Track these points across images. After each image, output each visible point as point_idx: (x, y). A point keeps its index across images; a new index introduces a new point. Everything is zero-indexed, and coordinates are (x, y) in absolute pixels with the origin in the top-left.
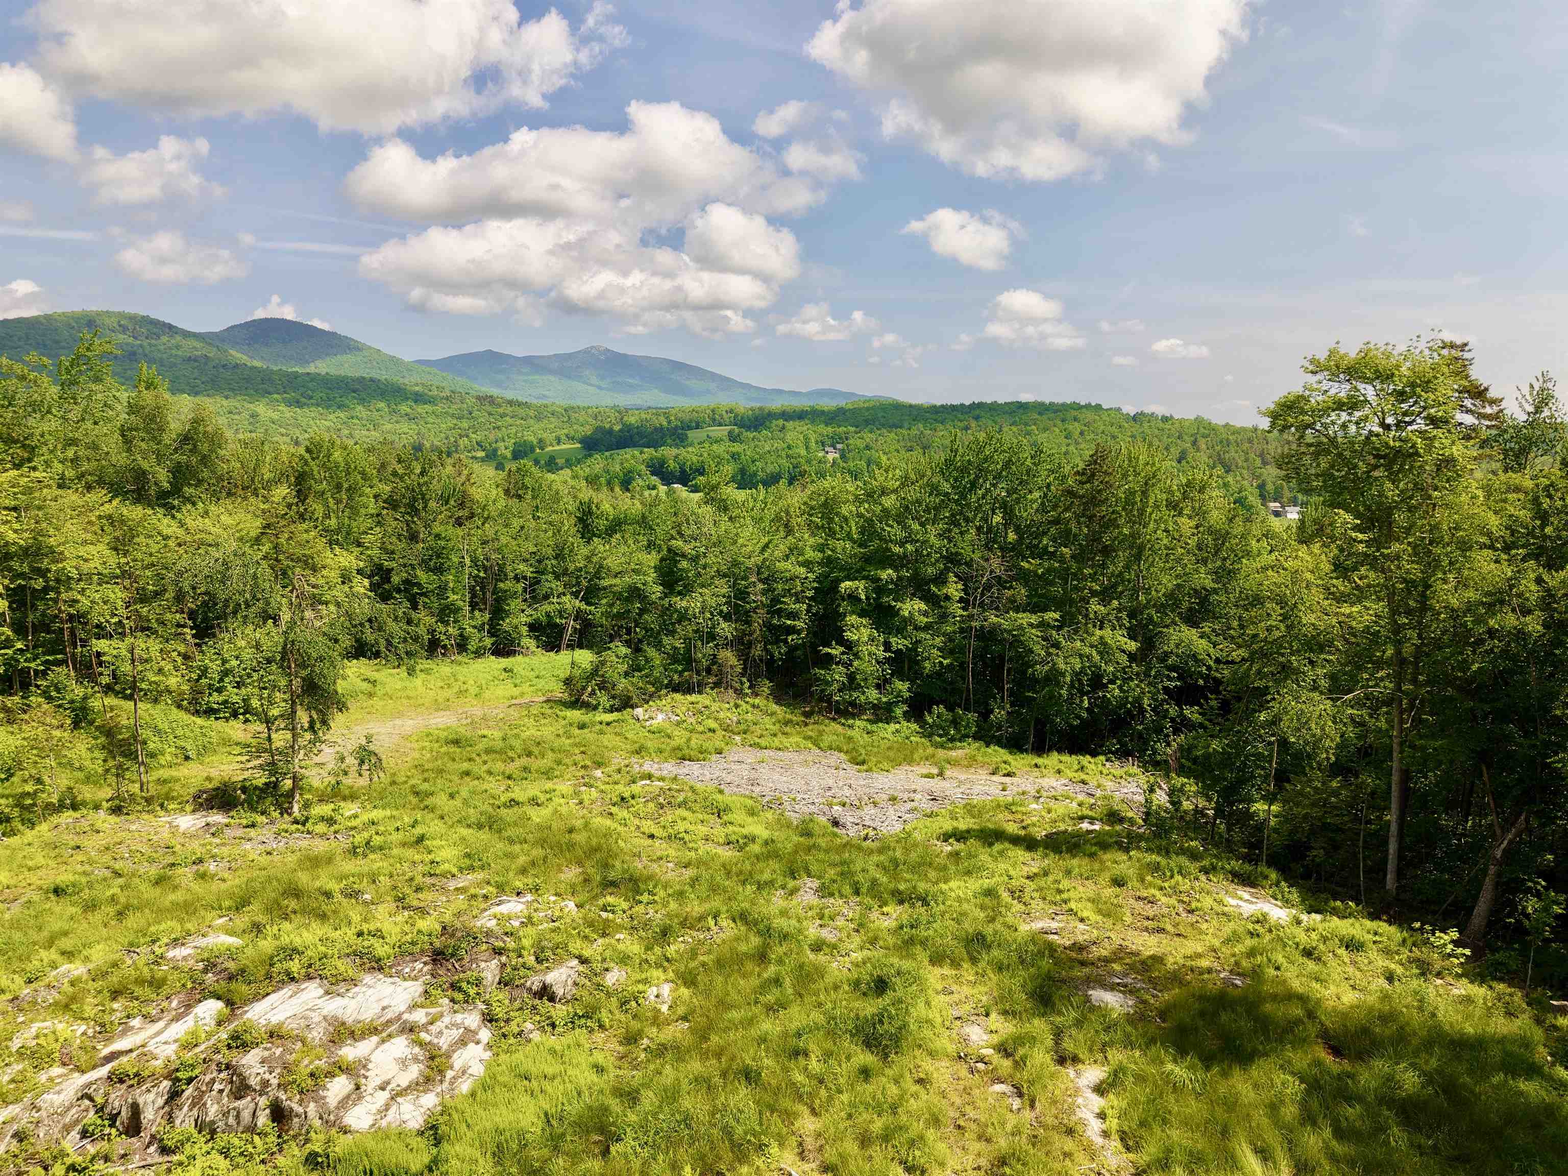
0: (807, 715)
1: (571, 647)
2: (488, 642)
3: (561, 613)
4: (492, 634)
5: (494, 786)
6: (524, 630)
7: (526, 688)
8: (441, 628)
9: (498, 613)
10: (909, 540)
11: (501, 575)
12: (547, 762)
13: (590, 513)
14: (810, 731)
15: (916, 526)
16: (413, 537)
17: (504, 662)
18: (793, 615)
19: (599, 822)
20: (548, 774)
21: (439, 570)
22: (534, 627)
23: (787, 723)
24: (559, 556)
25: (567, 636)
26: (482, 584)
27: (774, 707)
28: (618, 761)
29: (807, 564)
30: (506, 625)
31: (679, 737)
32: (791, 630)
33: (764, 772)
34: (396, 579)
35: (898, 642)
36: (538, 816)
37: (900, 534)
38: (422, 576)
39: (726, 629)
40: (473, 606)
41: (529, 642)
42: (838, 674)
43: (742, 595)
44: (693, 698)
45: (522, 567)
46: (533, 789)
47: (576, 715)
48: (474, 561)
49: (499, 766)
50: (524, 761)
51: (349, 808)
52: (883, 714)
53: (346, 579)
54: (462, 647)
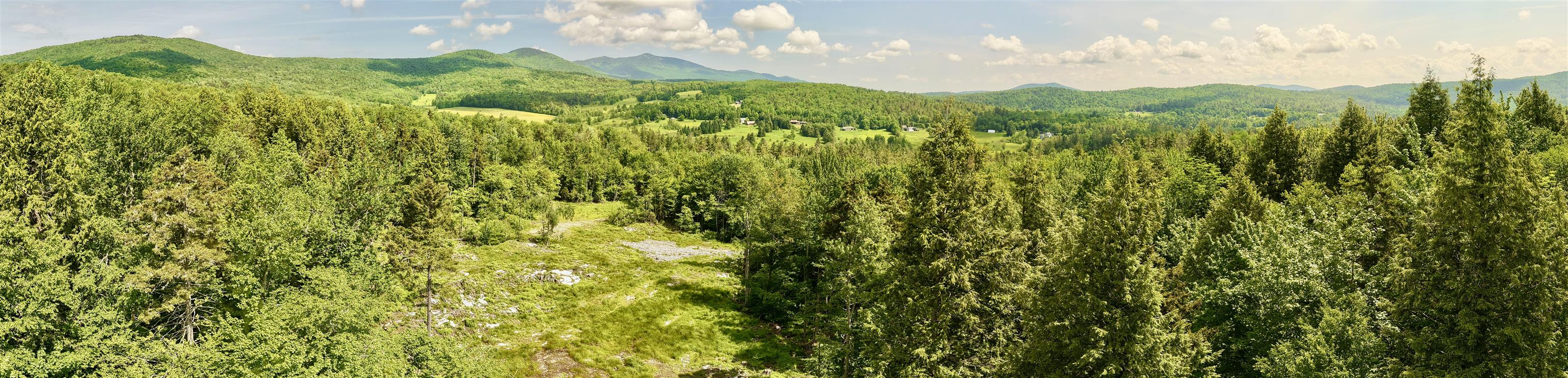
0: (673, 231)
1: (617, 200)
2: (592, 199)
3: (613, 190)
4: (593, 196)
5: (587, 244)
6: (602, 195)
7: (600, 215)
8: (579, 194)
9: (595, 189)
10: (701, 185)
11: (597, 179)
12: (599, 239)
13: (627, 153)
14: (670, 236)
15: (703, 181)
16: (573, 168)
17: (595, 205)
18: (671, 203)
19: (605, 254)
20: (600, 243)
21: (579, 178)
22: (605, 193)
23: (666, 233)
24: (614, 171)
25: (616, 197)
26: (591, 181)
27: (665, 229)
28: (617, 240)
29: (676, 189)
30: (598, 193)
31: (634, 235)
32: (671, 207)
33: (652, 246)
34: (567, 180)
35: (697, 213)
36: (594, 251)
37: (699, 183)
38: (575, 179)
39: (651, 206)
40: (589, 188)
41: (604, 199)
42: (681, 220)
43: (658, 197)
44: (641, 224)
45: (603, 177)
46: (595, 246)
47: (610, 226)
48: (589, 175)
49: (589, 239)
50: (596, 239)
51: (558, 245)
52: (694, 232)
53: (555, 180)
54: (584, 199)
